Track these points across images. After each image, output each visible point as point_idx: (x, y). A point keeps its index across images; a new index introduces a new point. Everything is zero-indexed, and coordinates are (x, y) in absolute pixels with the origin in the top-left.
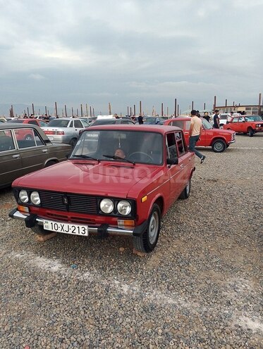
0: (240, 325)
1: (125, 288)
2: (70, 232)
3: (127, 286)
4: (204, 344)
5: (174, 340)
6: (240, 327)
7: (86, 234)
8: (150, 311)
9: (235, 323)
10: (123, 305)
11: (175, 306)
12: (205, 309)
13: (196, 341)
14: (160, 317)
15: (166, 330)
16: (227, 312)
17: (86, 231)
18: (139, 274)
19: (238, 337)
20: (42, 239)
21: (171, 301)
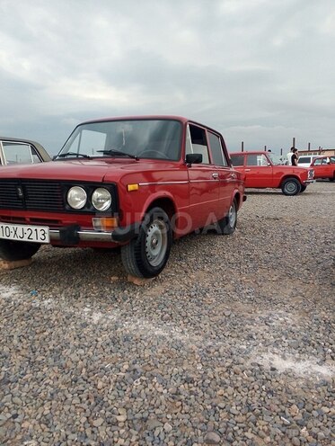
0: (260, 363)
1: (97, 317)
2: (25, 239)
3: (100, 314)
4: (191, 385)
5: (143, 378)
6: (259, 365)
7: (47, 241)
8: (121, 342)
9: (252, 360)
10: (82, 335)
11: (164, 338)
12: (210, 343)
13: (179, 380)
14: (133, 350)
15: (136, 366)
16: (245, 347)
17: (47, 235)
18: (125, 303)
19: (253, 379)
20: (6, 266)
21: (160, 332)
